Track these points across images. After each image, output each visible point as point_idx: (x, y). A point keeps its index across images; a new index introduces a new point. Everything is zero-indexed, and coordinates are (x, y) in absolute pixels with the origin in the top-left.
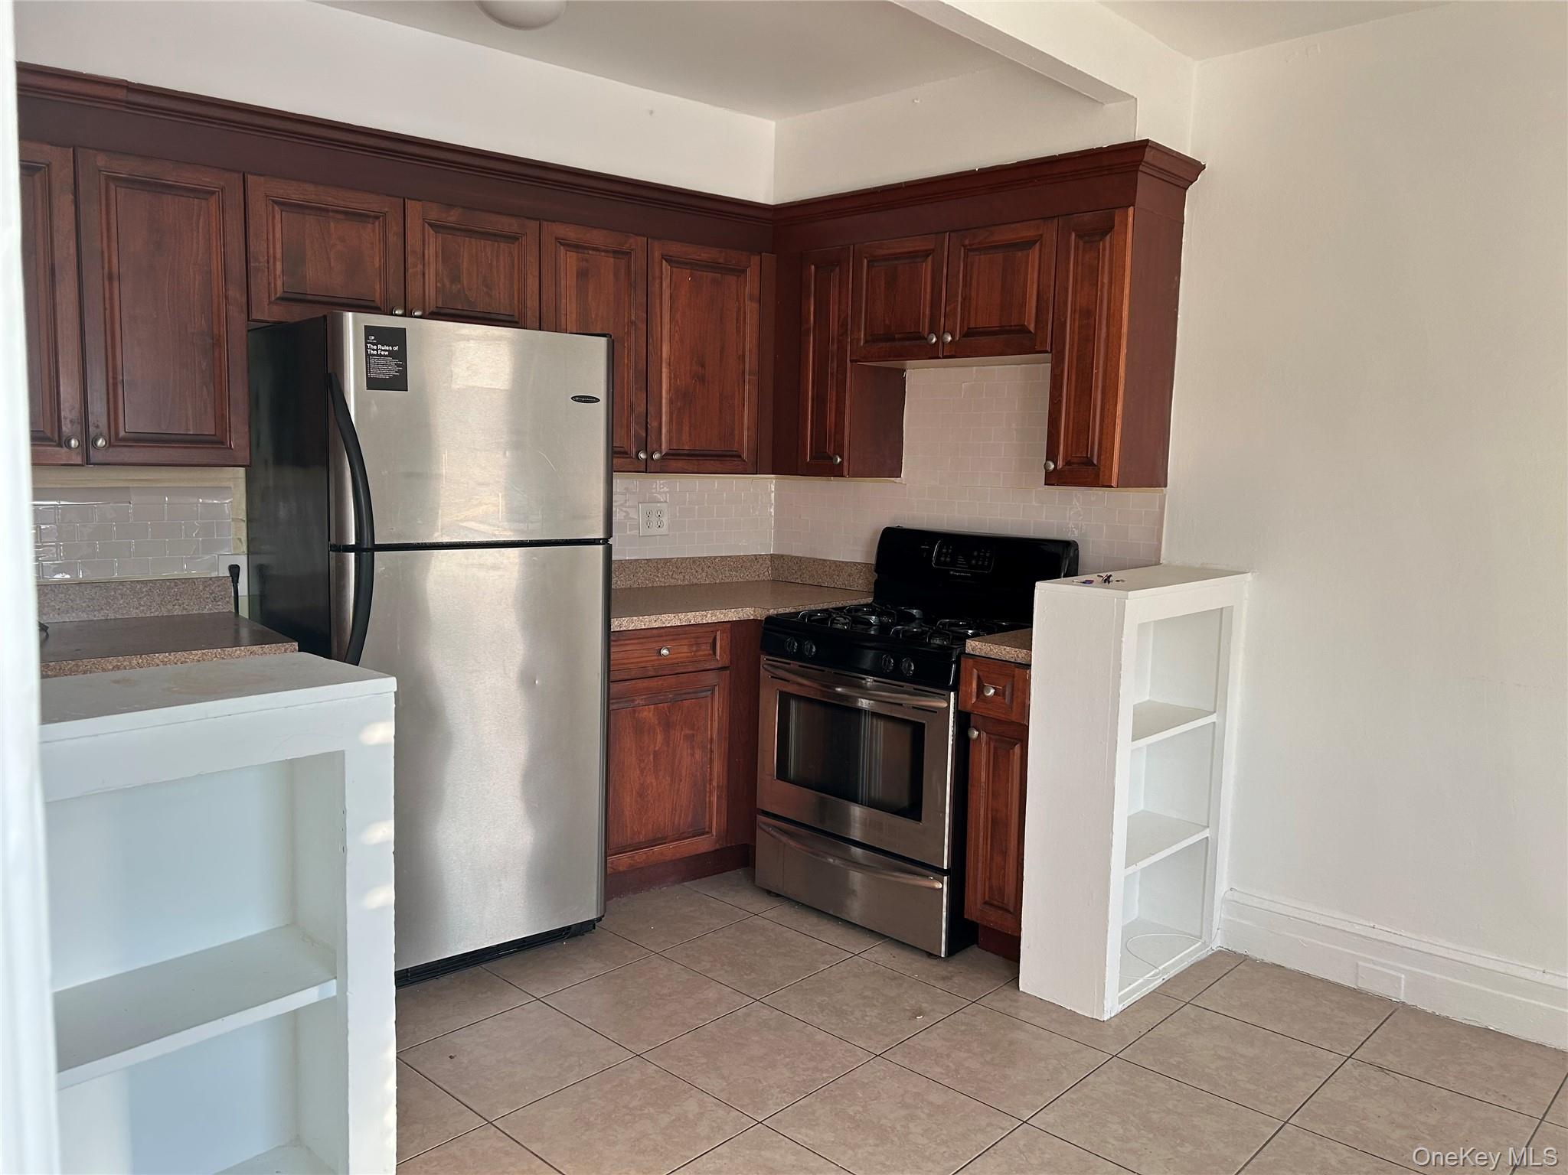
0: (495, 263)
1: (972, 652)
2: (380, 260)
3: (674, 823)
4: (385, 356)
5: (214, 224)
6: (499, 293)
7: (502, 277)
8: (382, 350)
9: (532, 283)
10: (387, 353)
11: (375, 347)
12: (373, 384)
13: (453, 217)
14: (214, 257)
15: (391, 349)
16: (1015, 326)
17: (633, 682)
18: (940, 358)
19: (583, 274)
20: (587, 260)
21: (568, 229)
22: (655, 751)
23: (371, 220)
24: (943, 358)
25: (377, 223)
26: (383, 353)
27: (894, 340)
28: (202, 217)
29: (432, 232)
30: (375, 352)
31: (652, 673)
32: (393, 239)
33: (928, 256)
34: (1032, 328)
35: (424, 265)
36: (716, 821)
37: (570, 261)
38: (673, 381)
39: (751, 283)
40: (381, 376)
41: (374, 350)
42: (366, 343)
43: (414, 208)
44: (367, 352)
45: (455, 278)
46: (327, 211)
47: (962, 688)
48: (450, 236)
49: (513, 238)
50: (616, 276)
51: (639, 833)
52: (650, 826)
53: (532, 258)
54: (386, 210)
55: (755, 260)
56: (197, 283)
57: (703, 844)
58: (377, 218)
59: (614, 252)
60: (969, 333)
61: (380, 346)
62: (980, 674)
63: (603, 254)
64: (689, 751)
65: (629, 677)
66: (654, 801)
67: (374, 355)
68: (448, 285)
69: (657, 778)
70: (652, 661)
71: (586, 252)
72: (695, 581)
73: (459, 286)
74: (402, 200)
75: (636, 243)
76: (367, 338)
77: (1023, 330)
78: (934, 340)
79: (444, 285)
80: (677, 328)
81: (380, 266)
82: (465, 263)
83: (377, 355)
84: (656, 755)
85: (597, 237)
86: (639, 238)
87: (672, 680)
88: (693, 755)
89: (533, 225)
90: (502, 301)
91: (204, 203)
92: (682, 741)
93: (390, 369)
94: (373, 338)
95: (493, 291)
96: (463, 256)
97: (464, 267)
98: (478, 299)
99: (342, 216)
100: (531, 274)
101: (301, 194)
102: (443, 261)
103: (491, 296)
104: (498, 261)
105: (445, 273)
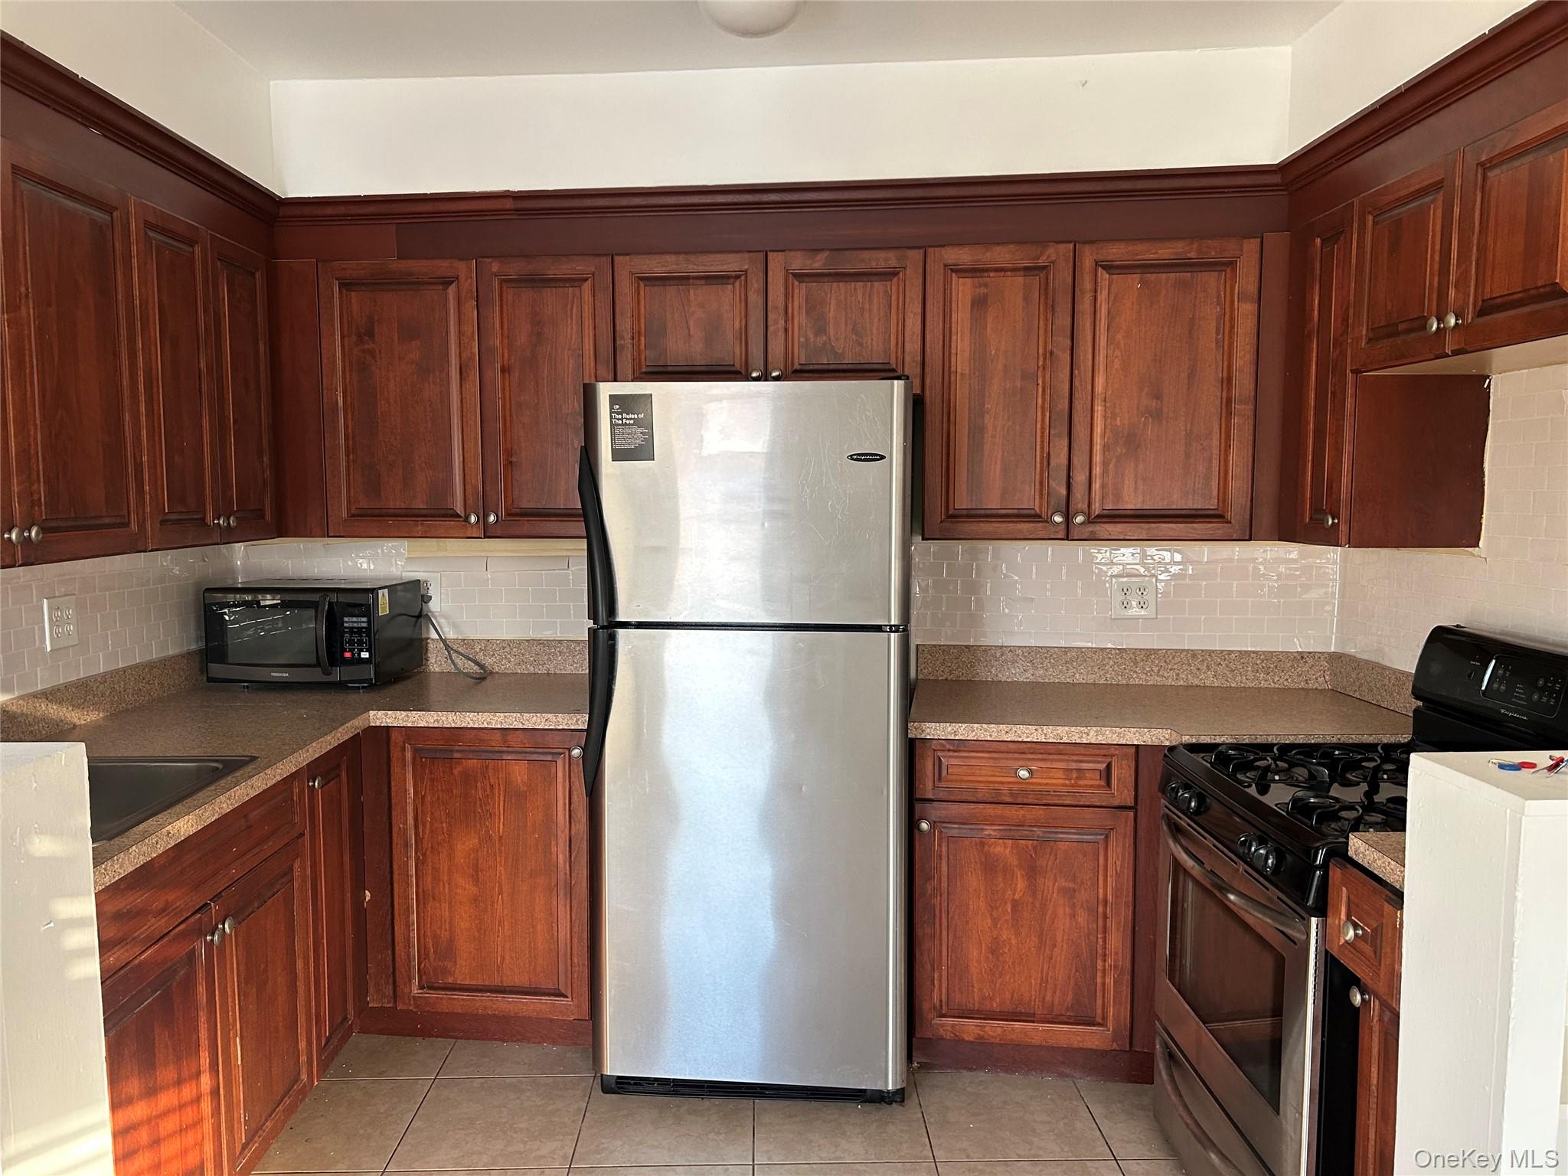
0: (867, 306)
1: (1350, 854)
2: (741, 321)
3: (1044, 999)
4: (630, 425)
5: (586, 309)
6: (872, 339)
7: (876, 320)
8: (627, 419)
9: (913, 323)
10: (632, 422)
11: (620, 416)
12: (618, 455)
13: (818, 263)
14: (587, 341)
15: (636, 416)
17: (981, 806)
18: (1448, 355)
19: (979, 304)
20: (986, 285)
21: (960, 252)
22: (1013, 900)
23: (731, 280)
24: (1452, 355)
25: (737, 284)
26: (628, 422)
27: (1397, 334)
28: (575, 305)
29: (796, 283)
30: (620, 422)
31: (1008, 799)
32: (755, 298)
35: (786, 322)
36: (1113, 1012)
37: (963, 289)
38: (1109, 421)
40: (627, 446)
41: (618, 419)
42: (611, 413)
43: (776, 261)
44: (611, 422)
45: (821, 331)
46: (688, 278)
47: (1328, 909)
48: (815, 284)
49: (889, 275)
50: (1026, 298)
51: (992, 999)
53: (914, 295)
54: (746, 267)
57: (1092, 1038)
58: (738, 277)
59: (1026, 269)
60: (1484, 308)
61: (625, 415)
63: (1009, 273)
64: (1067, 909)
65: (974, 799)
66: (1013, 963)
67: (619, 425)
68: (811, 336)
69: (1017, 934)
70: (1009, 783)
71: (986, 274)
73: (825, 338)
74: (764, 254)
75: (1057, 253)
76: (611, 408)
77: (1555, 290)
78: (1435, 326)
79: (807, 340)
80: (1118, 353)
81: (741, 329)
82: (832, 312)
83: (622, 425)
84: (1015, 904)
85: (1001, 255)
86: (1061, 246)
87: (1039, 812)
88: (1073, 916)
89: (916, 255)
90: (875, 348)
91: (577, 290)
92: (1055, 895)
93: (636, 440)
94: (618, 407)
95: (865, 339)
96: (830, 304)
97: (831, 316)
98: (847, 349)
99: (703, 282)
100: (912, 312)
101: (664, 266)
102: (807, 313)
103: (860, 344)
104: (870, 302)
105: (809, 325)
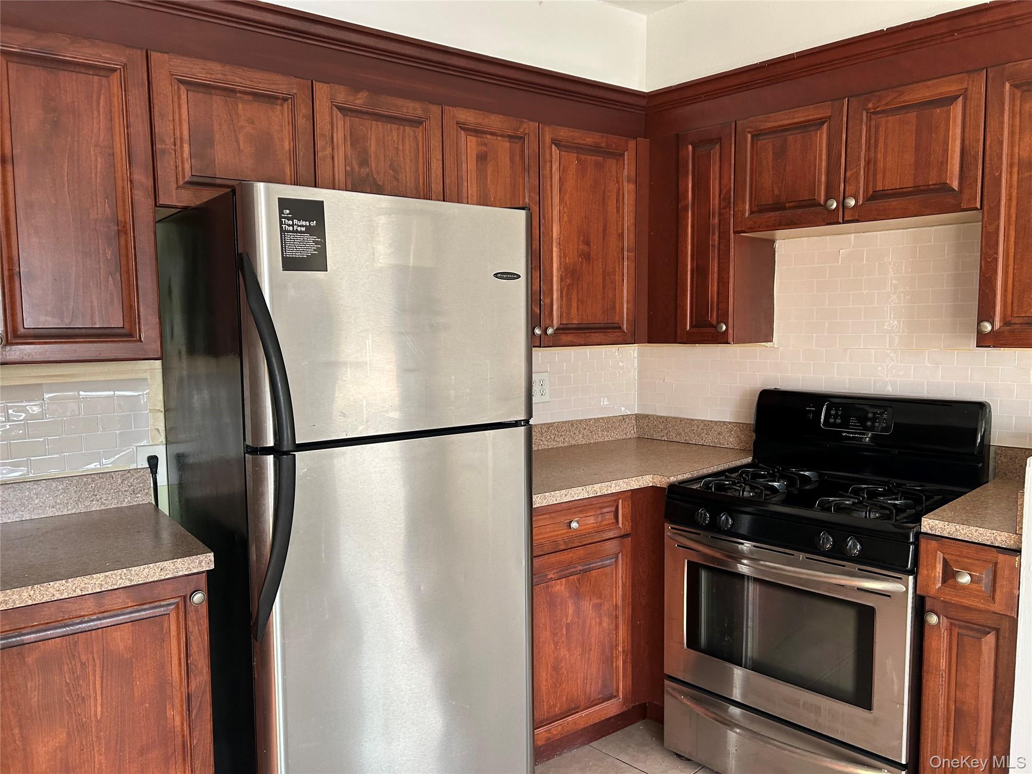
0: (401, 147)
1: (929, 532)
2: (290, 143)
3: (585, 692)
4: (301, 232)
5: (116, 103)
6: (405, 177)
7: (408, 160)
8: (298, 226)
9: (436, 166)
10: (303, 229)
11: (290, 222)
12: (290, 264)
13: (360, 100)
14: (118, 139)
15: (308, 224)
16: (933, 185)
18: (840, 223)
19: (482, 158)
20: (486, 145)
21: (468, 114)
22: (567, 624)
23: (279, 102)
24: (843, 223)
25: (285, 106)
26: (299, 229)
27: (784, 208)
29: (340, 115)
30: (291, 228)
32: (302, 122)
33: (823, 123)
34: (955, 185)
35: (333, 149)
36: (622, 685)
37: (470, 145)
38: (562, 259)
39: (628, 167)
40: (298, 255)
41: (289, 225)
42: (281, 218)
43: (322, 90)
44: (281, 228)
46: (234, 91)
47: (923, 571)
48: (357, 119)
49: (416, 123)
50: (512, 160)
51: (555, 706)
52: (564, 698)
53: (436, 142)
54: (295, 91)
55: (632, 144)
56: (99, 166)
57: (611, 708)
58: (285, 100)
59: (510, 137)
60: (874, 196)
61: (295, 221)
62: (945, 556)
63: (500, 138)
64: (597, 619)
66: (567, 673)
67: (289, 231)
68: (356, 167)
69: (569, 649)
70: (561, 534)
71: (484, 136)
72: (574, 443)
73: (367, 170)
74: (310, 82)
75: (530, 127)
76: (281, 212)
77: (945, 188)
78: (835, 205)
79: (352, 169)
80: (566, 210)
81: (290, 149)
82: (373, 147)
83: (293, 232)
84: (568, 626)
85: (494, 122)
86: (531, 123)
87: (581, 552)
88: (600, 623)
89: (435, 109)
90: (408, 184)
92: (590, 612)
93: (305, 247)
94: (288, 211)
95: (400, 175)
96: (370, 139)
97: (372, 150)
98: (386, 182)
99: (250, 98)
100: (434, 158)
101: (208, 73)
102: (351, 144)
103: (397, 180)
104: (403, 145)
105: (353, 156)
